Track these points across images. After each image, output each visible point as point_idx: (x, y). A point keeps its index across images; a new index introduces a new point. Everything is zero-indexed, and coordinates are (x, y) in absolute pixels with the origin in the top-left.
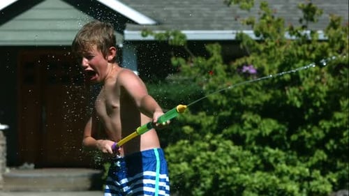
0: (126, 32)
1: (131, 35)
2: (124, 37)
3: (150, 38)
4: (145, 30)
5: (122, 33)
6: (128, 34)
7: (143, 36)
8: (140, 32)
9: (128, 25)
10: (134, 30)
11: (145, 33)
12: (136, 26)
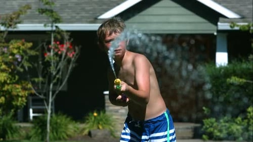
0: (219, 24)
1: (223, 26)
2: (217, 28)
3: (236, 28)
4: (232, 22)
5: (216, 25)
6: (220, 25)
7: (231, 27)
8: (229, 24)
9: (221, 19)
10: (225, 22)
11: (232, 25)
12: (226, 20)
